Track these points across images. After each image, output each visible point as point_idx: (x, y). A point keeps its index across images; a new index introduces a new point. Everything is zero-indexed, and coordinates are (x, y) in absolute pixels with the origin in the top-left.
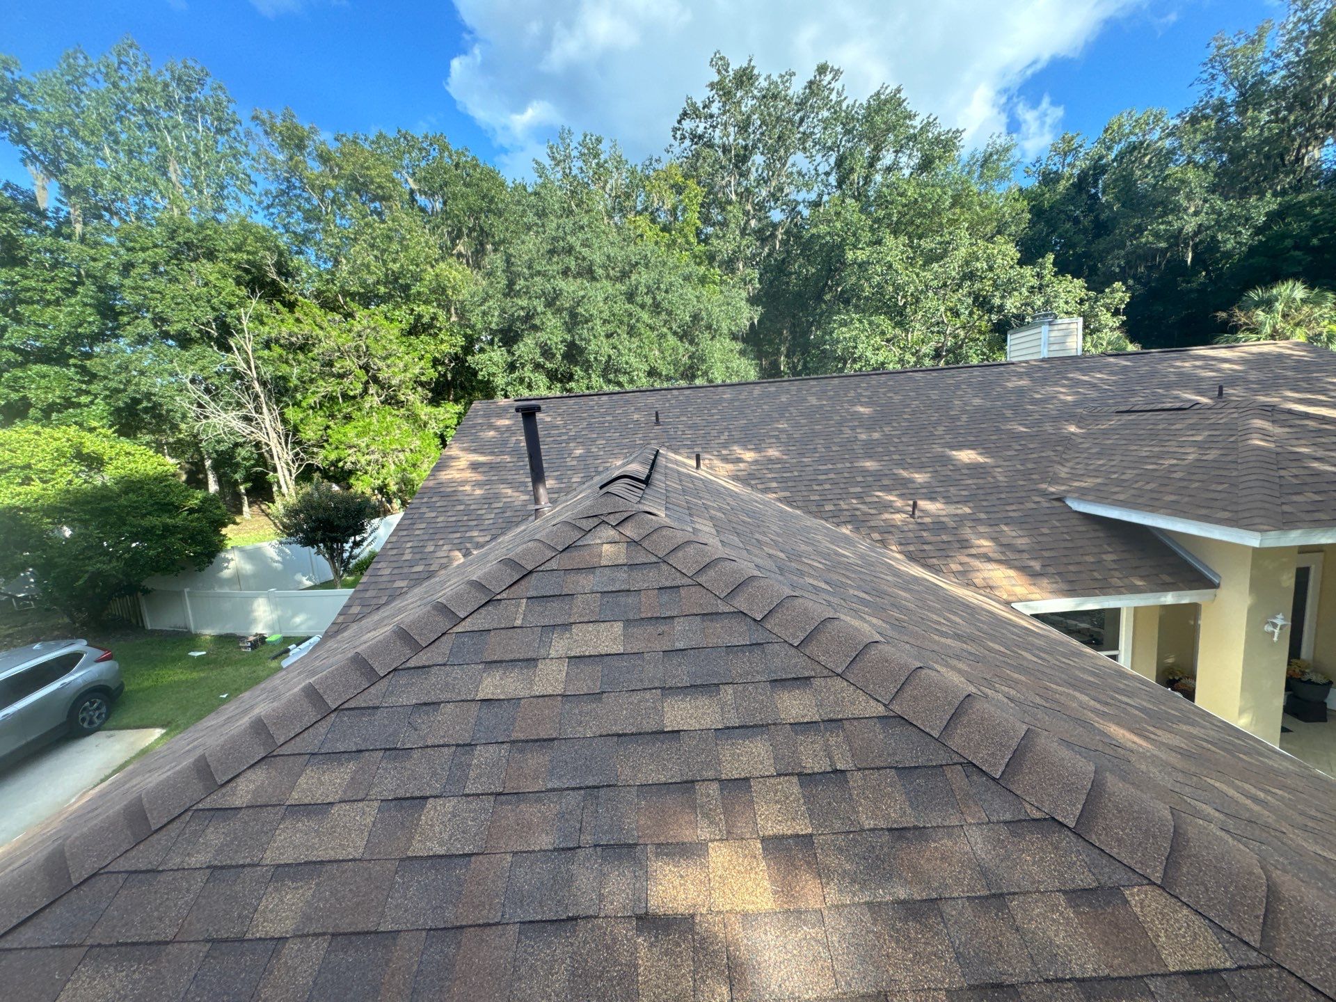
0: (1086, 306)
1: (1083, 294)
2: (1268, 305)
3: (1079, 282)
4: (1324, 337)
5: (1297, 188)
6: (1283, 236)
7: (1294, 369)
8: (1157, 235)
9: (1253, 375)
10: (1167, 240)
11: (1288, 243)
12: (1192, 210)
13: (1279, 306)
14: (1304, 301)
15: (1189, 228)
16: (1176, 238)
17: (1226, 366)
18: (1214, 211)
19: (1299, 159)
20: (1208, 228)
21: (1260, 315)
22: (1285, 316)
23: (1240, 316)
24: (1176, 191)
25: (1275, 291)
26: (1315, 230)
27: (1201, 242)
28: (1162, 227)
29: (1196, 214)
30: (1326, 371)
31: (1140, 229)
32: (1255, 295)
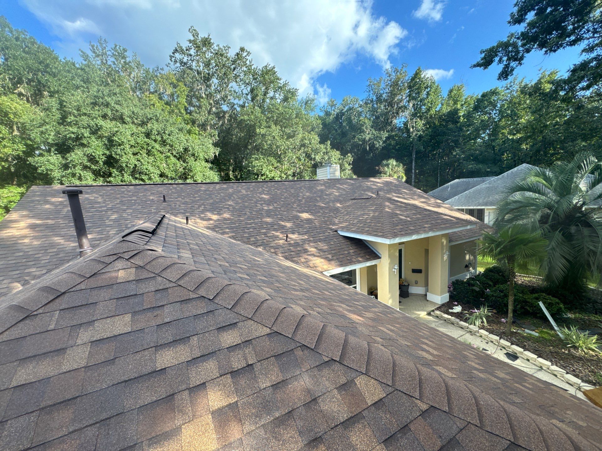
0: (341, 161)
1: (340, 156)
2: (388, 165)
3: (338, 152)
4: (401, 177)
5: (392, 130)
6: (390, 145)
7: (395, 186)
8: (359, 139)
9: (385, 188)
10: (362, 142)
11: (391, 147)
12: (367, 133)
13: (390, 166)
14: (396, 166)
15: (367, 138)
16: (364, 141)
17: (379, 184)
18: (373, 134)
19: (391, 122)
20: (372, 139)
21: (386, 169)
22: (392, 170)
23: (381, 169)
24: (363, 125)
25: (389, 162)
26: (397, 144)
27: (371, 143)
28: (360, 137)
29: (369, 134)
30: (401, 187)
31: (354, 137)
32: (385, 162)
